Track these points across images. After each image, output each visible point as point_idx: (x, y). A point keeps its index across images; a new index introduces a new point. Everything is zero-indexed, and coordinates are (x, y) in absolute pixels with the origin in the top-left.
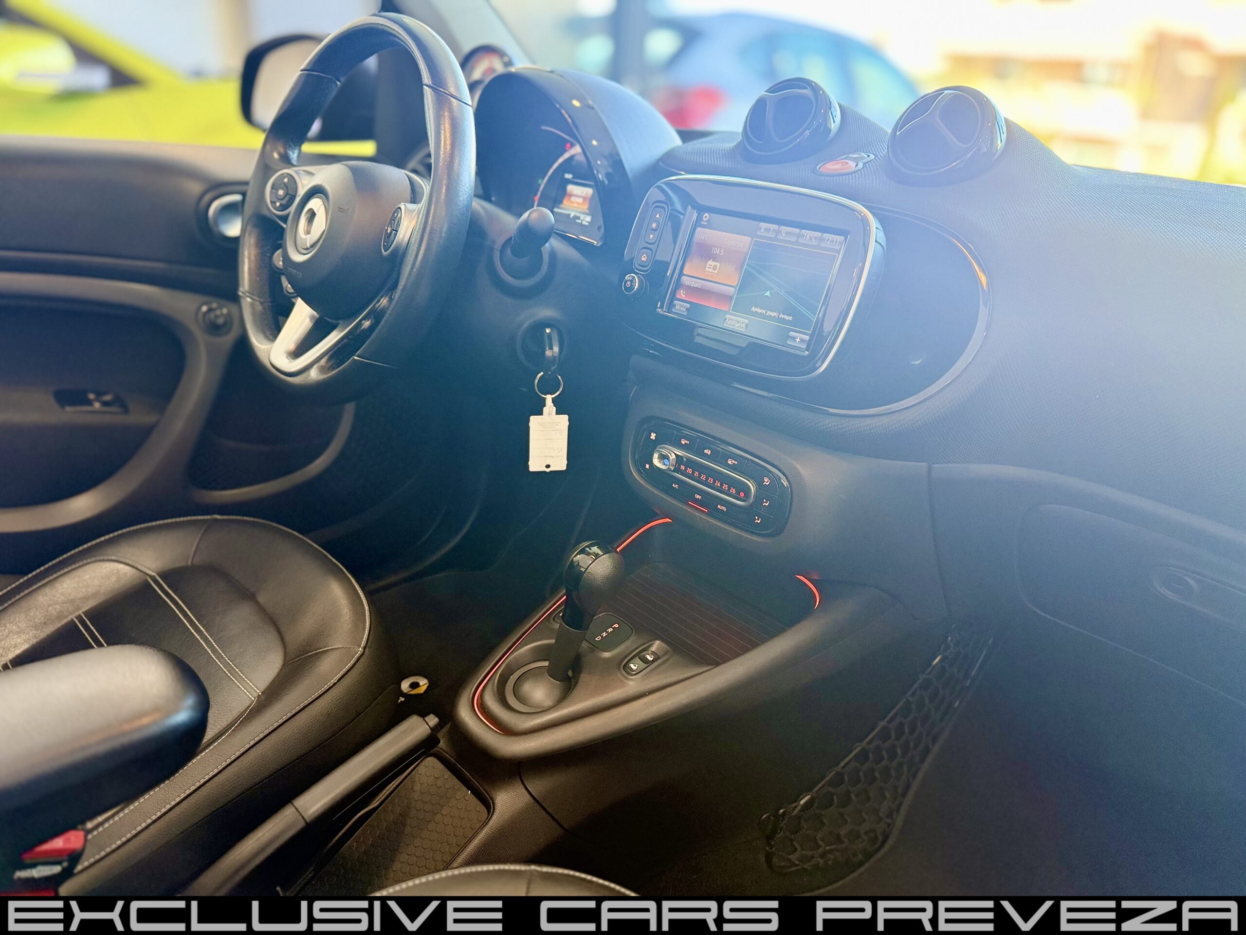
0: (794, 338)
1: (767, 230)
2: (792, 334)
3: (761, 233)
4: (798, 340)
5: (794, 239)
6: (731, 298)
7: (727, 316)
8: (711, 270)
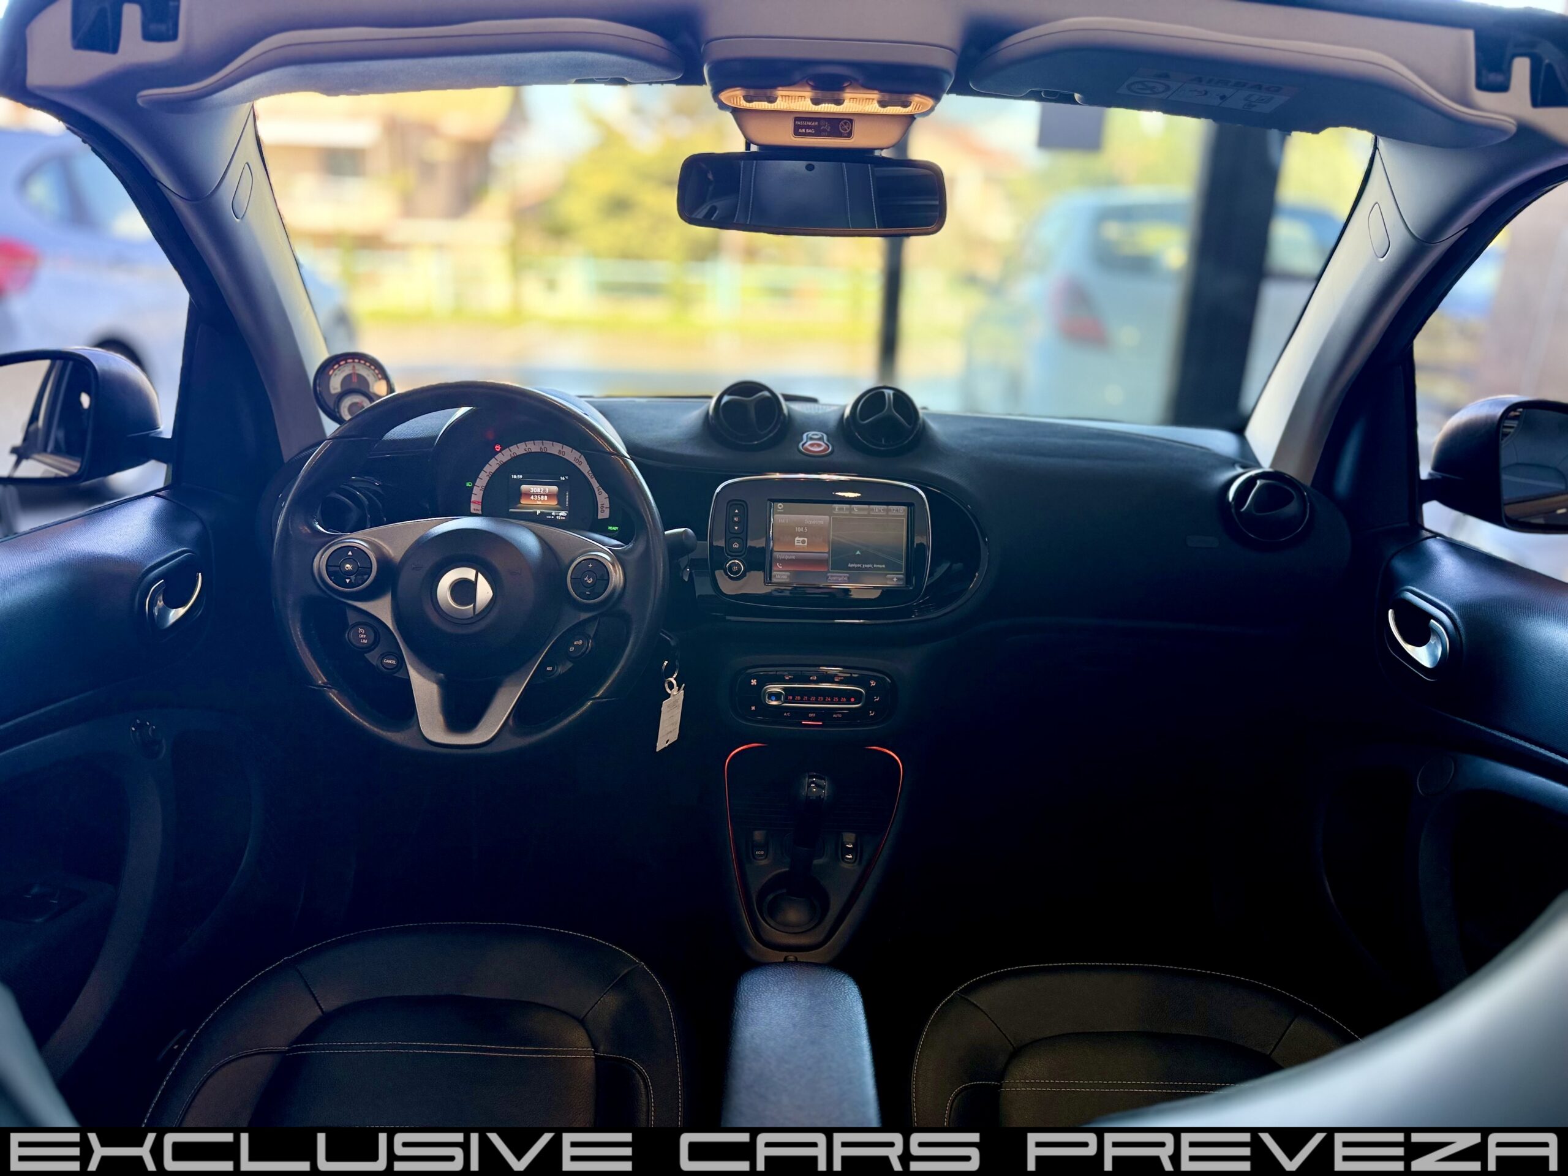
6: (827, 561)
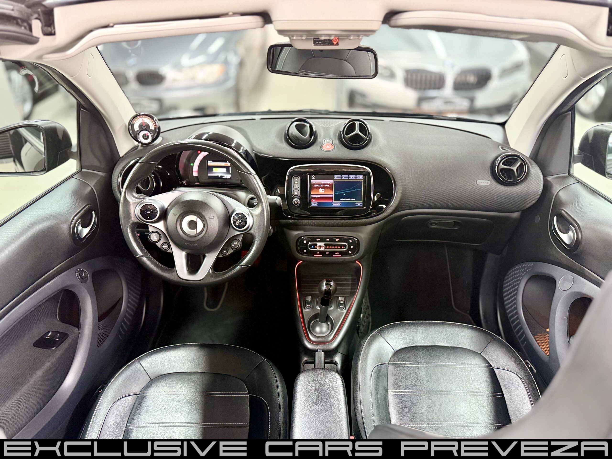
0: (357, 204)
1: (338, 177)
2: (356, 203)
3: (336, 178)
4: (359, 204)
5: (348, 178)
7: (333, 203)
8: (322, 191)
